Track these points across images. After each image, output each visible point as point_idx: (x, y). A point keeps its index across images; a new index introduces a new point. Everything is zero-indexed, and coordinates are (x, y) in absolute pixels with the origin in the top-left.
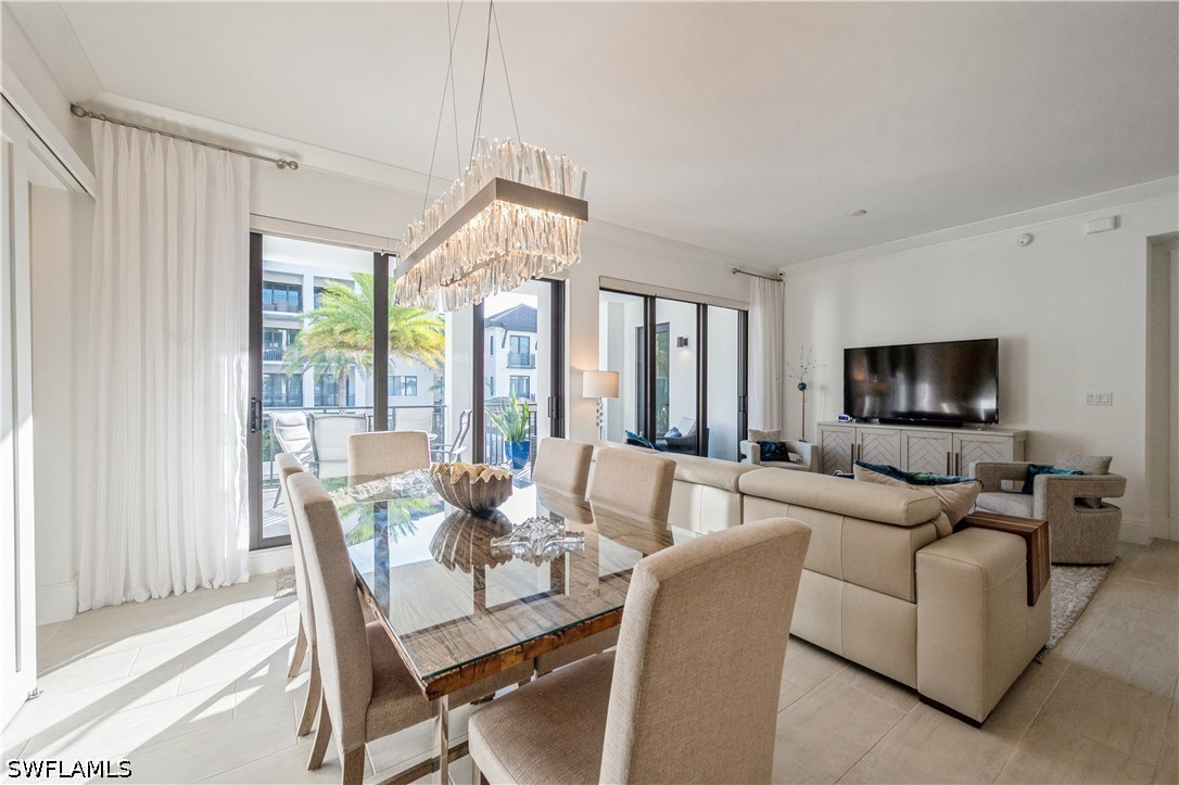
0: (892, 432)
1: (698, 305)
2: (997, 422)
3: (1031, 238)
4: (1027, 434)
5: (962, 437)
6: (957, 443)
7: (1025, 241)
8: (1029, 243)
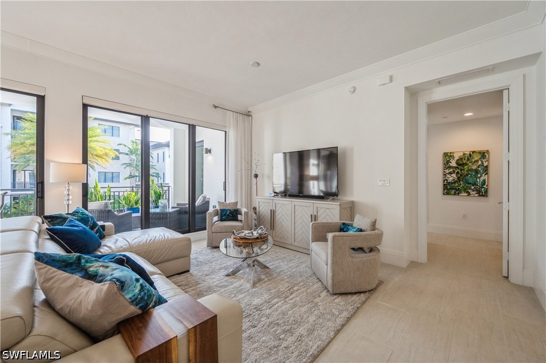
0: (288, 203)
1: (189, 125)
2: (337, 196)
3: (355, 89)
4: (353, 203)
5: (318, 205)
6: (315, 210)
7: (352, 90)
8: (354, 92)
